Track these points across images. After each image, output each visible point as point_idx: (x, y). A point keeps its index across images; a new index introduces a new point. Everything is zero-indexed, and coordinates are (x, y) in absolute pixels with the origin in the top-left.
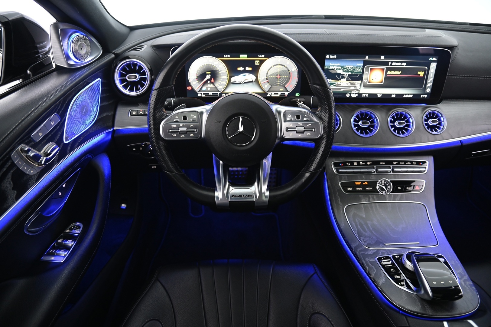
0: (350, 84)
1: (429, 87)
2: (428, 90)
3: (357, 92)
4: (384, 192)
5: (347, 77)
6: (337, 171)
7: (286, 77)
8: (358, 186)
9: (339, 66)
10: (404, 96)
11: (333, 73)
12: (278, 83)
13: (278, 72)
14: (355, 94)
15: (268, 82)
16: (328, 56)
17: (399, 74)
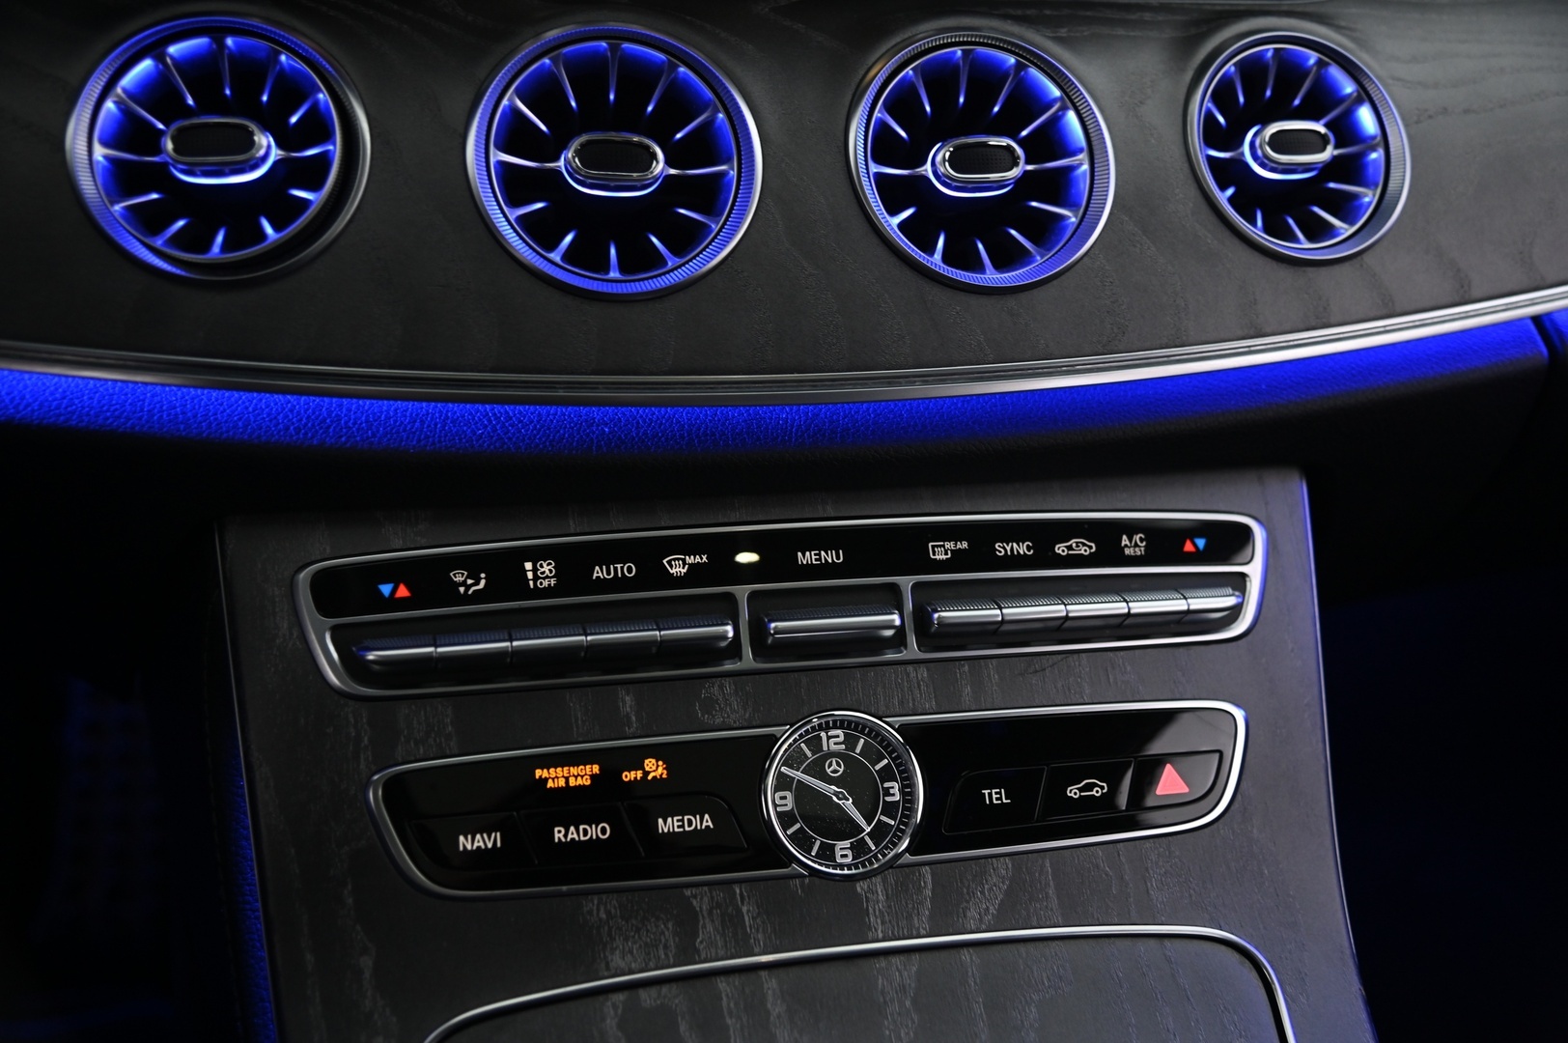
4: (842, 848)
6: (352, 664)
8: (573, 805)
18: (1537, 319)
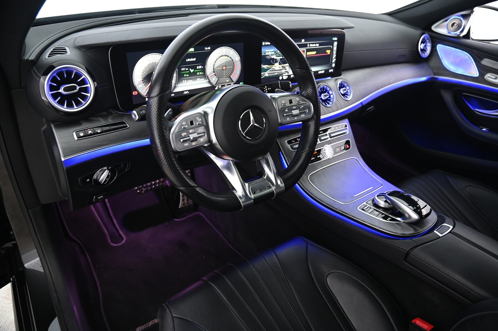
0: (281, 67)
1: (334, 63)
2: (334, 65)
3: (287, 74)
5: (279, 61)
6: (292, 148)
7: (231, 68)
9: (273, 52)
10: (319, 72)
11: (269, 58)
12: (224, 74)
13: (223, 63)
14: (286, 76)
15: (215, 74)
16: (263, 44)
17: (315, 54)
18: (361, 103)
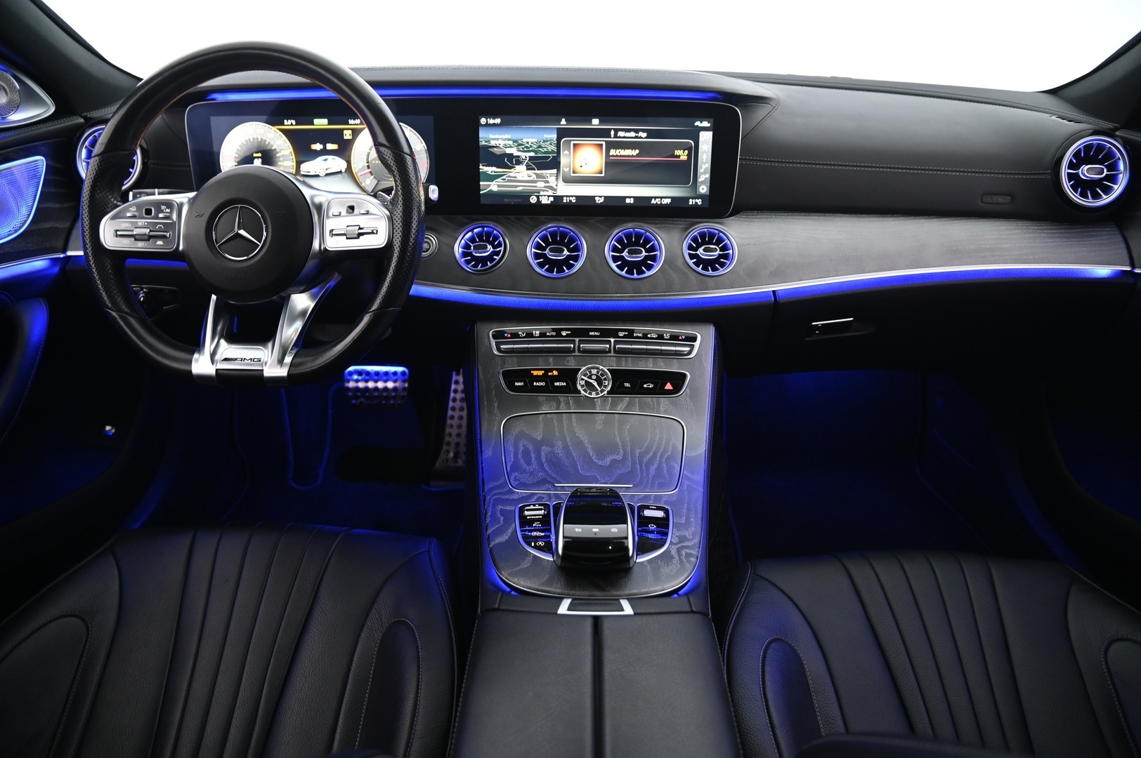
0: (534, 176)
1: (703, 183)
2: (704, 189)
3: (550, 193)
4: (594, 393)
5: (526, 161)
6: (499, 349)
8: (538, 378)
9: (509, 140)
10: (653, 201)
11: (498, 153)
14: (549, 196)
15: (371, 172)
16: (483, 121)
17: (635, 154)
18: (774, 292)
